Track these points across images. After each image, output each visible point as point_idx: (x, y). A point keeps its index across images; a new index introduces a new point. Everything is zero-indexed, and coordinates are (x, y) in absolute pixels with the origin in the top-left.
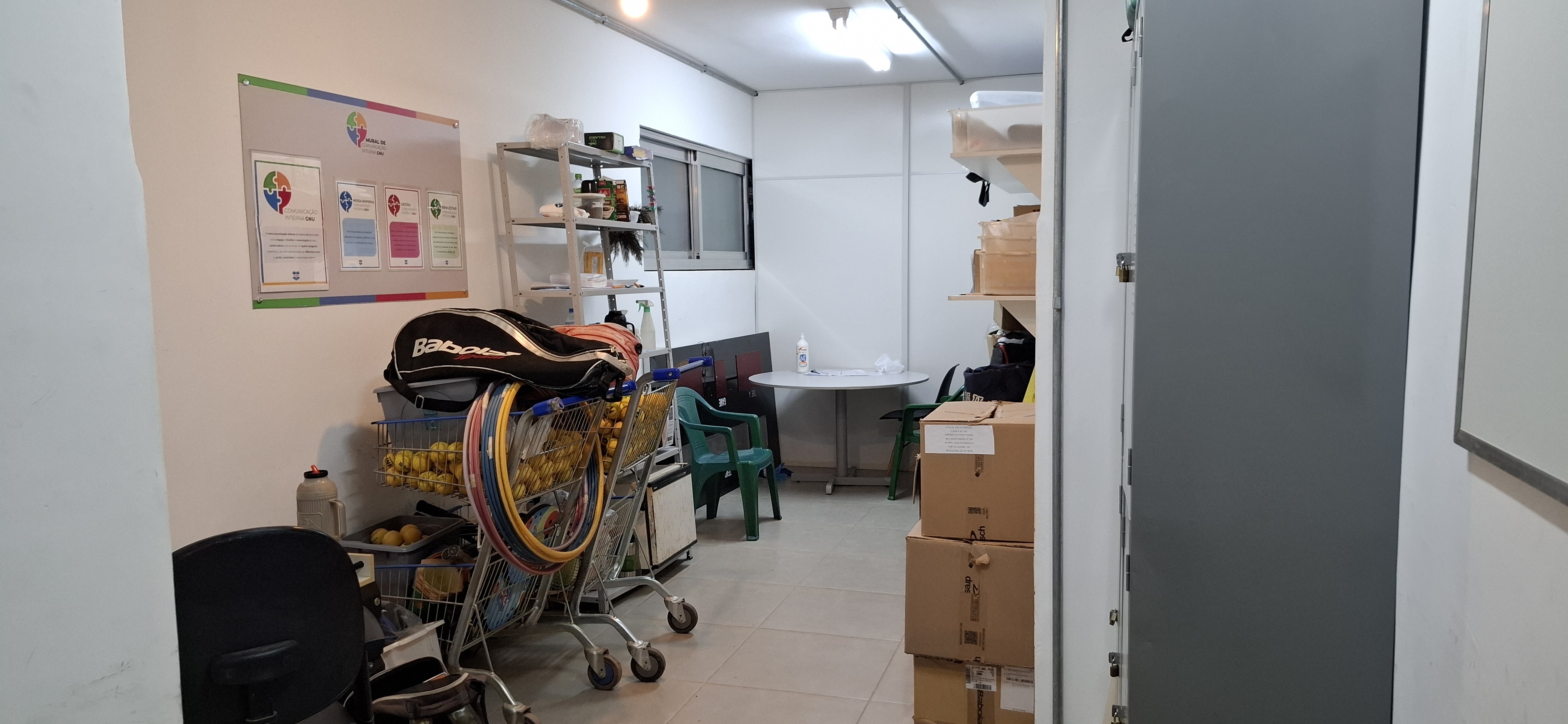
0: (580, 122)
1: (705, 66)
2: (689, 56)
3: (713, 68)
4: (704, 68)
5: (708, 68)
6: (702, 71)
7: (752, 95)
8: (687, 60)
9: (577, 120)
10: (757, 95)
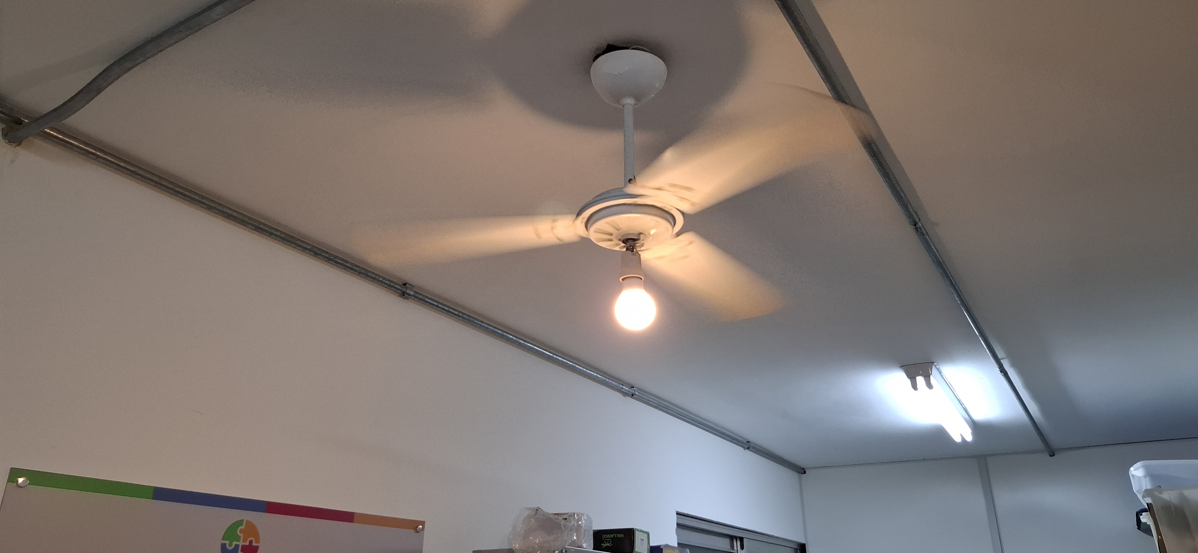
0: (587, 516)
1: (748, 442)
2: (731, 432)
3: (757, 445)
4: (748, 445)
5: (751, 444)
6: (745, 448)
7: (799, 472)
8: (728, 436)
9: (583, 514)
10: (805, 473)
